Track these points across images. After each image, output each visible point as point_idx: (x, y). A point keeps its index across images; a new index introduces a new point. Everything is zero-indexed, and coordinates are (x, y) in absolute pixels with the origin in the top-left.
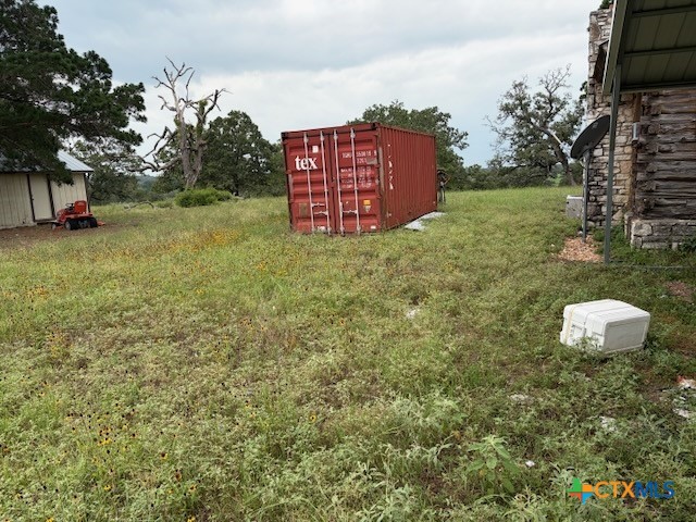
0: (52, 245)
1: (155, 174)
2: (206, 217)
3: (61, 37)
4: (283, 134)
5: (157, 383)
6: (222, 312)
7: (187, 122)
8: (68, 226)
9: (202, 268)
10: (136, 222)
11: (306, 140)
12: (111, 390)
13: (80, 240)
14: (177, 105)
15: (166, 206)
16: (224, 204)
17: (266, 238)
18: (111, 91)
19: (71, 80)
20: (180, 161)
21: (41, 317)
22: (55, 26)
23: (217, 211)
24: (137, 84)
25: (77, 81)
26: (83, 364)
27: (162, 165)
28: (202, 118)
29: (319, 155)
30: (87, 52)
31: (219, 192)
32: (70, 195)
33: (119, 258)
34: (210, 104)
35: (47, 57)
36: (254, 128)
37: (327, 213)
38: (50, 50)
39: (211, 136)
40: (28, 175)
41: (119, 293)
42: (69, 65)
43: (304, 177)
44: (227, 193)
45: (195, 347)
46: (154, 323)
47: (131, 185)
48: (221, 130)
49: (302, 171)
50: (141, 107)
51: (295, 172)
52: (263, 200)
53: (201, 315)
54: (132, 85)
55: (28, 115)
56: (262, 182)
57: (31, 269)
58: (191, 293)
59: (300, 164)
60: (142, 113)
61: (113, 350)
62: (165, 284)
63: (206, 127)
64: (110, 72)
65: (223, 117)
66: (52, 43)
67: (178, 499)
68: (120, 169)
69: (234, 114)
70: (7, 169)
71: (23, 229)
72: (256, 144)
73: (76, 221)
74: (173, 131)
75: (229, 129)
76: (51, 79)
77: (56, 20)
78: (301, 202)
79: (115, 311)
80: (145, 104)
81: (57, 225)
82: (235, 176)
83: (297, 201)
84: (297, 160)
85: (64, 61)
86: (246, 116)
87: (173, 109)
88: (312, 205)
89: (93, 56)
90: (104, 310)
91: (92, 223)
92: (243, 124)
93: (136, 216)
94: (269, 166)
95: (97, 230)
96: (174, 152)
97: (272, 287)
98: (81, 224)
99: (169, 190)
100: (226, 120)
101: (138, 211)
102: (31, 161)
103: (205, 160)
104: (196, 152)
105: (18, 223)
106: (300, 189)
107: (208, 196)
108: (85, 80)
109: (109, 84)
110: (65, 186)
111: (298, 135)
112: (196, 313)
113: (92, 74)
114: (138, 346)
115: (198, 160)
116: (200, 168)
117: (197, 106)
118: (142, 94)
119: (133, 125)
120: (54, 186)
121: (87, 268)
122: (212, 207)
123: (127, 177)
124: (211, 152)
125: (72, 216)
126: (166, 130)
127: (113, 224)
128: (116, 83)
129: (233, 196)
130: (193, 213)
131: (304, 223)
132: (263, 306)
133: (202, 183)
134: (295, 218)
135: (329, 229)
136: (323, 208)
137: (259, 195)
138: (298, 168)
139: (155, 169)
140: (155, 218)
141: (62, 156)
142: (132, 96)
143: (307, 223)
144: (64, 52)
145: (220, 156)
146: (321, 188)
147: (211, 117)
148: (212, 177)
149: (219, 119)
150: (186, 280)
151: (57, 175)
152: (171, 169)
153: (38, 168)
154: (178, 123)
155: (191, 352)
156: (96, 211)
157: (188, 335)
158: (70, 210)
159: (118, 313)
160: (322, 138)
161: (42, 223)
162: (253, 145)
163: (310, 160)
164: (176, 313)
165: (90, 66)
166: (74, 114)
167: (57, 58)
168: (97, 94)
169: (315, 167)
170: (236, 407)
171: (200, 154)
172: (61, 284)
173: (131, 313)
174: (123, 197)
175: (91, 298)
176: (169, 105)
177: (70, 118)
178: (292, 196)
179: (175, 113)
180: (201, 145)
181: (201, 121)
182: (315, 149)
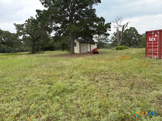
0: (90, 57)
1: (111, 42)
2: (122, 53)
3: (96, 15)
4: (146, 32)
5: (113, 89)
6: (128, 75)
7: (119, 30)
8: (93, 53)
9: (122, 64)
10: (106, 53)
11: (153, 33)
12: (103, 88)
13: (96, 56)
14: (117, 27)
15: (113, 50)
16: (127, 49)
17: (139, 58)
18: (104, 25)
19: (97, 23)
20: (117, 39)
21: (90, 71)
22: (95, 12)
23: (125, 51)
24: (110, 23)
25: (98, 23)
26: (97, 81)
27: (113, 40)
28: (123, 29)
29: (157, 37)
30: (101, 17)
31: (126, 47)
32: (94, 47)
33: (104, 60)
34: (126, 26)
35: (93, 19)
36: (136, 31)
37: (157, 53)
38: (94, 17)
39: (125, 34)
40: (87, 43)
41: (104, 68)
42: (97, 20)
43: (151, 43)
44: (127, 47)
45: (121, 82)
46: (112, 75)
47: (105, 45)
48: (127, 32)
49: (151, 41)
50: (110, 28)
51: (149, 42)
52: (137, 49)
53: (122, 75)
54: (109, 23)
55: (88, 31)
56: (137, 44)
57: (87, 61)
58: (120, 70)
59: (150, 39)
60: (110, 29)
61: (103, 80)
62: (114, 67)
63: (124, 31)
64: (105, 21)
65: (128, 29)
66: (94, 16)
67: (119, 116)
68: (103, 41)
69: (131, 28)
70: (84, 42)
71: (85, 53)
72: (136, 35)
73: (95, 52)
74: (116, 33)
75: (129, 32)
76: (93, 23)
77: (95, 11)
78: (150, 50)
79: (103, 71)
80: (111, 27)
81: (91, 53)
82: (130, 43)
83: (148, 49)
84: (150, 38)
85: (96, 19)
86: (134, 28)
87: (116, 28)
88: (153, 50)
89: (102, 18)
90: (101, 71)
91: (98, 53)
92: (133, 30)
93: (106, 52)
94: (139, 41)
95: (98, 54)
96: (115, 37)
97: (141, 71)
98: (95, 53)
99: (113, 46)
100: (129, 29)
101: (106, 51)
102: (88, 40)
103: (123, 39)
104: (121, 37)
105: (84, 52)
106: (150, 46)
107: (123, 47)
108: (100, 23)
109: (104, 23)
110: (93, 45)
111: (151, 32)
112: (121, 75)
113: (101, 22)
114: (108, 80)
115: (121, 39)
116: (121, 41)
117: (122, 27)
118: (111, 25)
119: (108, 32)
120: (91, 45)
121: (97, 62)
122: (124, 50)
123: (105, 43)
124: (124, 37)
125: (94, 51)
126: (115, 32)
127: (102, 53)
128: (105, 23)
129: (129, 48)
130: (119, 51)
131: (150, 55)
132: (138, 75)
133: (121, 45)
134: (147, 54)
135: (158, 57)
136: (157, 51)
137: (135, 47)
138: (150, 41)
139: (111, 41)
140: (110, 52)
141: (93, 39)
142: (108, 25)
143: (151, 55)
144: (96, 18)
145: (126, 38)
146: (157, 46)
147: (125, 29)
148: (124, 43)
149: (127, 29)
150: (119, 67)
151: (92, 43)
152: (114, 41)
153: (89, 41)
154: (117, 31)
155: (120, 84)
156: (98, 50)
157: (120, 80)
158: (94, 50)
159: (104, 72)
160: (158, 33)
161: (88, 52)
162: (135, 35)
163: (154, 38)
164: (117, 74)
165: (101, 20)
166: (97, 30)
167: (95, 19)
168: (101, 26)
169: (155, 40)
170: (133, 99)
171: (122, 38)
172: (93, 65)
173: (107, 72)
174: (103, 47)
175: (98, 68)
176: (116, 27)
177: (96, 31)
178: (147, 48)
179: (117, 29)
180: (122, 36)
181: (123, 30)
182: (156, 36)
